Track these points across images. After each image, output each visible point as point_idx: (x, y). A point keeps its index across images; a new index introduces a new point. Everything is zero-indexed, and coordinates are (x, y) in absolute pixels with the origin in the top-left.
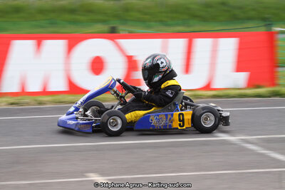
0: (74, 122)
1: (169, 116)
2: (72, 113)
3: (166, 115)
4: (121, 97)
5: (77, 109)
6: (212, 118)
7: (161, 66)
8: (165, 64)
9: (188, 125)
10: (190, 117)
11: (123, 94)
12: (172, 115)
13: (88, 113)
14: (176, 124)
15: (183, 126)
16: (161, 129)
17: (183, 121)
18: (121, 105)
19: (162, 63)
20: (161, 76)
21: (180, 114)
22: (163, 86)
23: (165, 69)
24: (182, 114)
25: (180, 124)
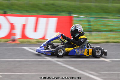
0: (43, 51)
1: (83, 50)
2: (42, 47)
3: (82, 50)
4: (63, 41)
5: (44, 45)
6: (100, 52)
7: (79, 30)
8: (80, 29)
9: (90, 54)
10: (91, 51)
11: (63, 40)
12: (84, 50)
13: (49, 47)
14: (85, 54)
15: (88, 55)
16: (79, 55)
17: (88, 52)
18: (62, 45)
19: (79, 29)
20: (78, 34)
21: (87, 50)
22: (79, 38)
23: (80, 31)
24: (88, 50)
25: (87, 54)
